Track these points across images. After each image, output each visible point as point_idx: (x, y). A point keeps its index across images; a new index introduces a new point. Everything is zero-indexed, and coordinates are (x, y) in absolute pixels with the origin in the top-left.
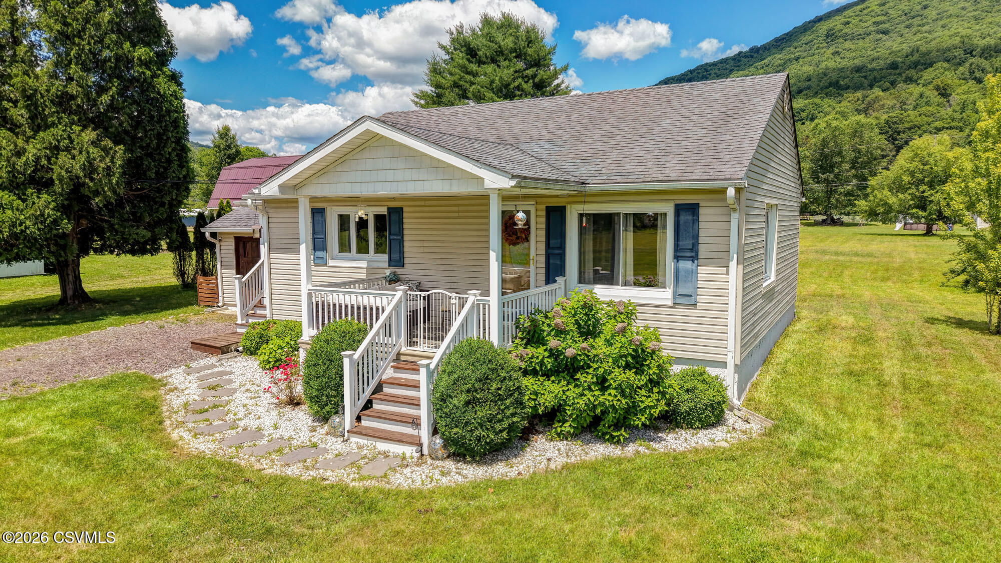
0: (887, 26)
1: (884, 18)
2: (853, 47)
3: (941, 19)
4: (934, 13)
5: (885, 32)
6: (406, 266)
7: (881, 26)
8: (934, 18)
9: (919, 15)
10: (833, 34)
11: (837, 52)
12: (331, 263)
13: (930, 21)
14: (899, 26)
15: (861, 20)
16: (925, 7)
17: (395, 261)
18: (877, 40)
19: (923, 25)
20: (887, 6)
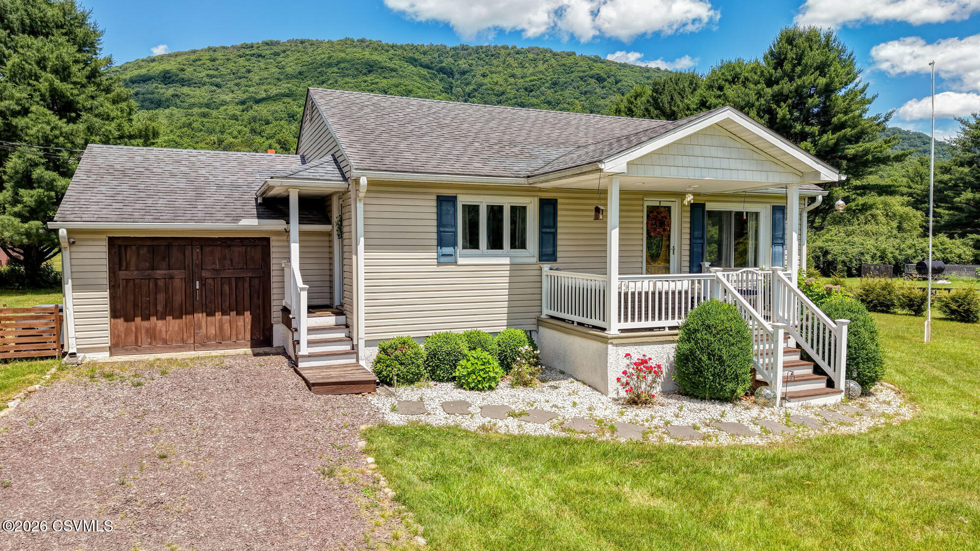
0: (219, 80)
1: (216, 73)
2: (190, 93)
3: (263, 84)
4: (257, 78)
5: (218, 86)
6: (559, 260)
7: (214, 79)
8: (258, 82)
9: (244, 77)
10: (170, 78)
11: (177, 95)
12: (461, 261)
13: (255, 84)
14: (229, 83)
15: (195, 70)
16: (249, 71)
17: (547, 255)
18: (212, 91)
19: (250, 86)
20: (217, 62)
